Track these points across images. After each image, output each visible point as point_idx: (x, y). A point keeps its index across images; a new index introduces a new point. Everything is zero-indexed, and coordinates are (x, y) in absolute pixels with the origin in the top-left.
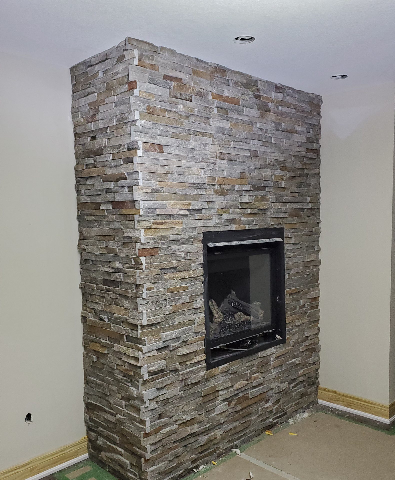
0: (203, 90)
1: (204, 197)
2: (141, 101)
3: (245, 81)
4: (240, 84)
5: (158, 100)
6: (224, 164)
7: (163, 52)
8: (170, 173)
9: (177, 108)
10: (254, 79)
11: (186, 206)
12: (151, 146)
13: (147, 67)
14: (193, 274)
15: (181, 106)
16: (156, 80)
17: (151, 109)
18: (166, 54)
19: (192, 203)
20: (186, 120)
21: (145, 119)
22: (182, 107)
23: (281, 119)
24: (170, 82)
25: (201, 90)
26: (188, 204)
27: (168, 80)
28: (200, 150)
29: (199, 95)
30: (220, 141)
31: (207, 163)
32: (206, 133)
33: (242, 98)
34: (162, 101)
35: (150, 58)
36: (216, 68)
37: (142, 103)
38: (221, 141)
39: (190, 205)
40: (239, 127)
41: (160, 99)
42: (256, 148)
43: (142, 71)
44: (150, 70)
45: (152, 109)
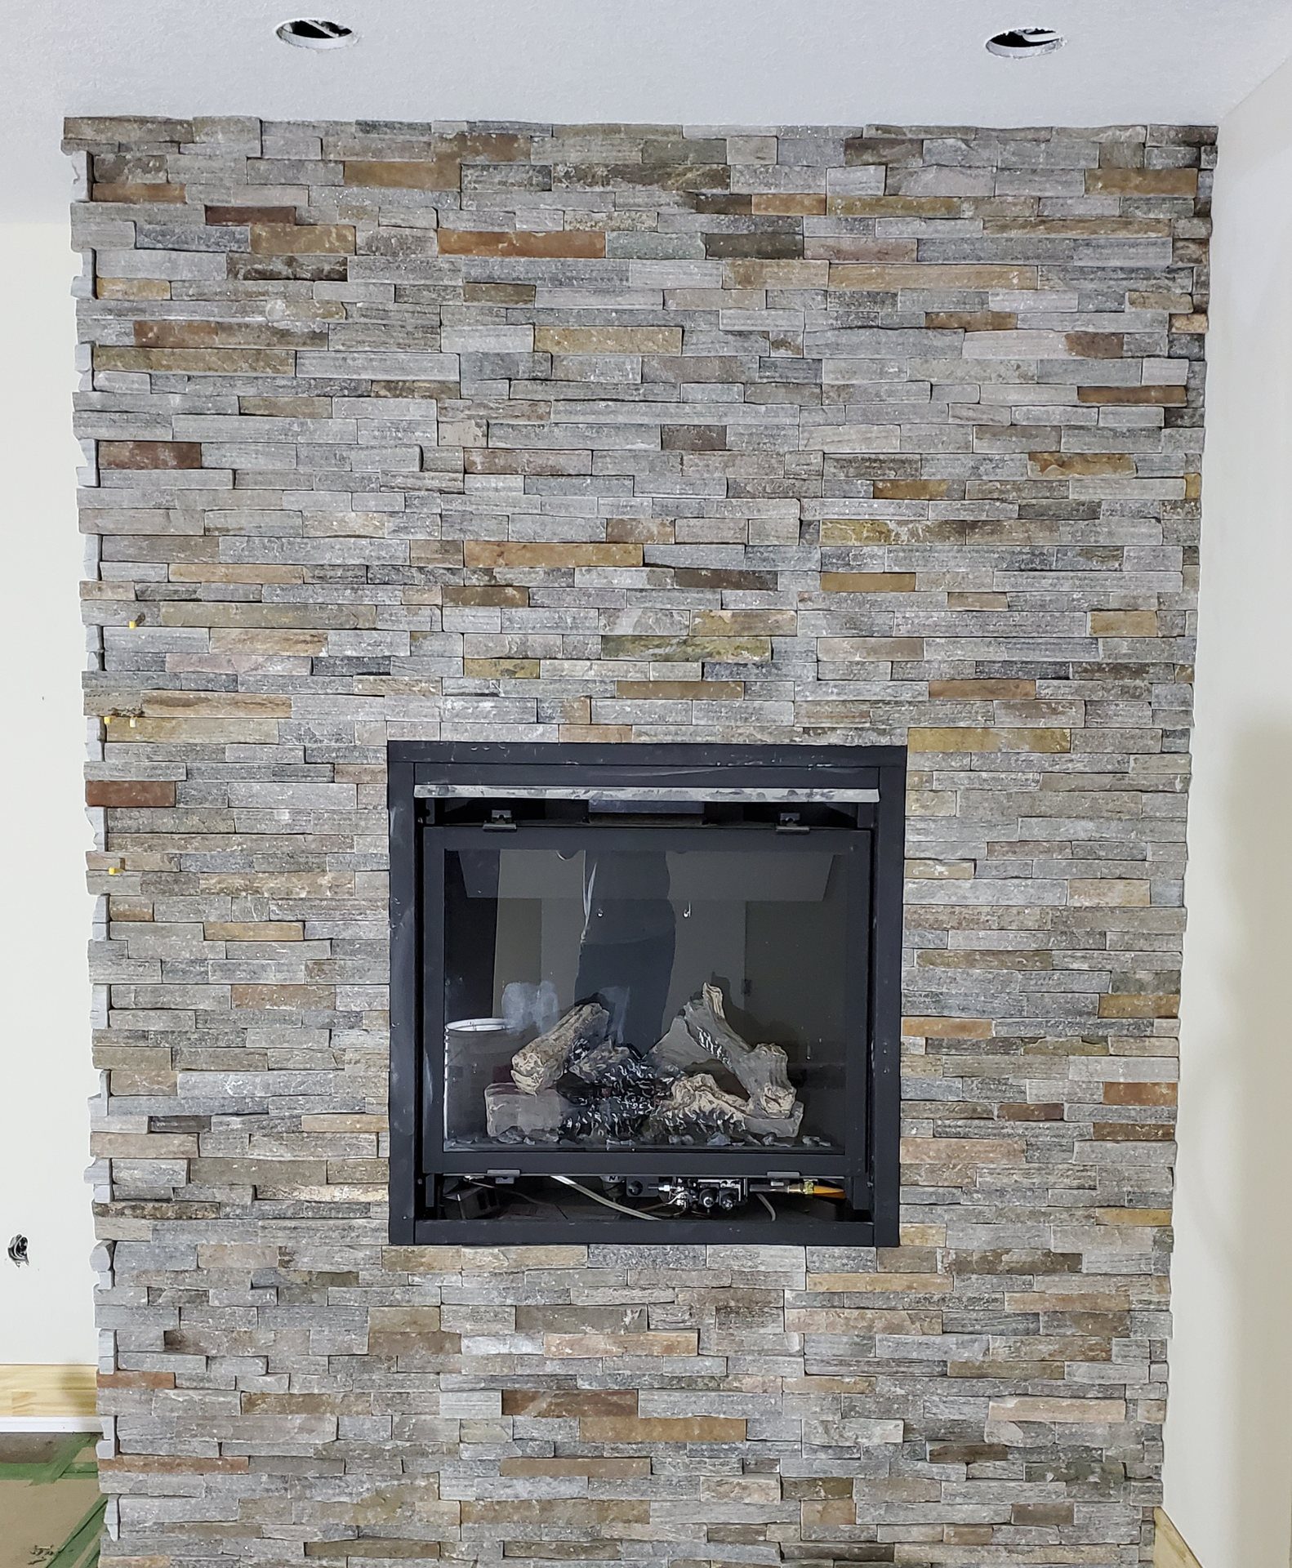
0: (394, 231)
1: (391, 615)
2: (110, 311)
3: (635, 157)
4: (601, 171)
5: (185, 298)
6: (510, 489)
7: (207, 134)
8: (231, 533)
9: (262, 313)
10: (700, 135)
11: (300, 646)
12: (136, 451)
13: (135, 198)
14: (330, 888)
15: (276, 303)
16: (176, 231)
17: (151, 330)
18: (220, 136)
19: (332, 636)
20: (310, 349)
21: (116, 365)
22: (280, 304)
23: (879, 275)
24: (238, 228)
25: (384, 232)
26: (309, 638)
27: (230, 223)
28: (372, 447)
29: (378, 249)
30: (486, 407)
31: (415, 489)
32: (414, 381)
33: (613, 224)
34: (201, 297)
35: (151, 165)
36: (461, 137)
37: (111, 317)
38: (492, 405)
39: (321, 641)
40: (595, 339)
41: (191, 293)
42: (699, 414)
43: (111, 214)
44: (148, 206)
45: (155, 329)
